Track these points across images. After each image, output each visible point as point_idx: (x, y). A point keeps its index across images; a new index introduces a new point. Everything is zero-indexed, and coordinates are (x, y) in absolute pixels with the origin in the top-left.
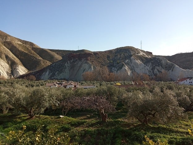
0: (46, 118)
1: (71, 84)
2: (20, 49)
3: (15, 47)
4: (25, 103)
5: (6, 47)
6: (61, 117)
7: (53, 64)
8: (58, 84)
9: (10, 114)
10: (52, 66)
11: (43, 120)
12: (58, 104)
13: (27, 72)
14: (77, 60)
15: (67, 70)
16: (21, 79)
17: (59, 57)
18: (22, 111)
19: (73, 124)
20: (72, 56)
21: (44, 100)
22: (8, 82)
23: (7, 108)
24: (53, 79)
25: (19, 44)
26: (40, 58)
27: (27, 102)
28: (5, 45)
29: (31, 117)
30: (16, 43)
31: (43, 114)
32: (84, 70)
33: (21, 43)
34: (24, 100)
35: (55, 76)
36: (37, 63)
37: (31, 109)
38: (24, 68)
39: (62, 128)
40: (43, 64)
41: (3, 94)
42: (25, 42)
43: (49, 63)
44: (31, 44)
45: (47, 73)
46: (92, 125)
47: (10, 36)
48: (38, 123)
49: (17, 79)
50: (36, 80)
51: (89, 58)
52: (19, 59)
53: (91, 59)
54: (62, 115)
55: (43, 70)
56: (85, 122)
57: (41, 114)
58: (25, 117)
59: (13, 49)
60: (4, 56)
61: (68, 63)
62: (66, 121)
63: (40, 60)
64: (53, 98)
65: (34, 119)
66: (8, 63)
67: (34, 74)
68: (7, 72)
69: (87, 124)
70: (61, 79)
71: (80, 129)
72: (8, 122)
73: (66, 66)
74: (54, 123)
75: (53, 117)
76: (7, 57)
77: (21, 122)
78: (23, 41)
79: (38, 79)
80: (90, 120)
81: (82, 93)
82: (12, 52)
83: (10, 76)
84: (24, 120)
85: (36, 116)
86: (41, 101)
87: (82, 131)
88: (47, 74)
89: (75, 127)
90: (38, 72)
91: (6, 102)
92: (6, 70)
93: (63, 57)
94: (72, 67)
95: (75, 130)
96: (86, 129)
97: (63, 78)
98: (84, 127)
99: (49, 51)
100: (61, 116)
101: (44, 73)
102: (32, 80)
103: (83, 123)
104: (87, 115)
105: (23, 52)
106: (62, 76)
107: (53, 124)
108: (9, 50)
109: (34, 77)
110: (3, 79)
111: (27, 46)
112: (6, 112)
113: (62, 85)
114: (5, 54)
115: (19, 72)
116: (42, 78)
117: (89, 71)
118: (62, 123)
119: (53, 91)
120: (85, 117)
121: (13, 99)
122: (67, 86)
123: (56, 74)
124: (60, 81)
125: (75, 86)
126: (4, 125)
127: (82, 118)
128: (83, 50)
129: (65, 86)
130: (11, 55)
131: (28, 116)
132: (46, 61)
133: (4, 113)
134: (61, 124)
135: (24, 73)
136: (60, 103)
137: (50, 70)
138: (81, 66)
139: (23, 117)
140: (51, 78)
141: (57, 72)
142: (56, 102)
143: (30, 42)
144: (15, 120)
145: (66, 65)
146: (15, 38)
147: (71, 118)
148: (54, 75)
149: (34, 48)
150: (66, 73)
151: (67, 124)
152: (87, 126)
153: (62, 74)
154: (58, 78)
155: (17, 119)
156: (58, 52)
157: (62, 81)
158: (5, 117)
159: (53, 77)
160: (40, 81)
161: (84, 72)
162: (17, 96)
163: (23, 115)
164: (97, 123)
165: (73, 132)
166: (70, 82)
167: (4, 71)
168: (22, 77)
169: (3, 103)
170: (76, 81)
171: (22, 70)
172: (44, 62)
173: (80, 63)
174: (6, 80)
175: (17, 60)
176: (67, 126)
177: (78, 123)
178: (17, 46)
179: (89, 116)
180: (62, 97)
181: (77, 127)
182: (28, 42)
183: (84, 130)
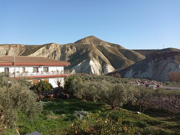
0: (124, 112)
1: (153, 83)
2: (109, 51)
3: (106, 50)
4: (108, 96)
5: (99, 50)
6: (138, 114)
7: (136, 63)
8: (140, 82)
9: (98, 103)
10: (136, 65)
11: (122, 113)
12: (136, 101)
13: (114, 70)
14: (161, 59)
15: (150, 70)
16: (109, 76)
17: (142, 57)
18: (106, 102)
19: (149, 122)
20: (156, 55)
21: (123, 96)
22: (100, 78)
23: (96, 98)
24: (136, 78)
25: (108, 47)
26: (125, 58)
27: (110, 95)
28: (98, 49)
29: (113, 108)
30: (107, 46)
31: (122, 107)
32: (170, 70)
33: (110, 46)
34: (107, 93)
35: (138, 75)
36: (122, 62)
37: (113, 101)
38: (111, 67)
39: (138, 123)
40: (127, 64)
41: (94, 87)
42: (113, 45)
43: (132, 63)
44: (118, 46)
45: (131, 71)
46: (170, 127)
47: (102, 41)
48: (118, 114)
49: (106, 76)
50: (121, 78)
51: (176, 57)
52: (109, 59)
53: (178, 58)
54: (140, 112)
55: (128, 69)
56: (162, 123)
57: (121, 107)
58: (108, 107)
59: (104, 51)
60: (97, 57)
61: (151, 62)
62: (143, 117)
63: (125, 60)
64: (131, 95)
65: (115, 110)
66: (100, 63)
67: (120, 72)
68: (99, 70)
69: (164, 125)
70: (144, 78)
71: (156, 128)
72: (96, 109)
73: (149, 66)
74: (132, 117)
75: (131, 112)
76: (99, 58)
77: (104, 111)
78: (112, 44)
79: (123, 77)
80: (170, 123)
81: (163, 93)
82: (103, 53)
83: (102, 73)
84: (107, 110)
85: (117, 108)
86: (121, 96)
87: (157, 130)
88: (130, 73)
89: (151, 126)
90: (123, 70)
91: (95, 93)
92: (98, 68)
93: (146, 56)
94: (156, 67)
95: (150, 128)
96: (163, 129)
97: (145, 77)
98: (160, 127)
99: (133, 52)
100: (138, 112)
101: (128, 72)
102: (117, 77)
103: (159, 123)
104: (168, 117)
105: (112, 53)
106: (145, 74)
107: (130, 118)
108: (101, 53)
109: (119, 75)
110: (96, 75)
111: (115, 48)
112: (95, 101)
113: (144, 83)
114: (98, 55)
115: (108, 70)
116: (126, 76)
117: (176, 71)
118: (139, 119)
119: (131, 89)
120: (165, 119)
121: (100, 92)
122: (149, 85)
123: (139, 72)
124: (143, 80)
125: (158, 86)
126: (93, 111)
127: (162, 119)
128: (169, 48)
129: (147, 85)
130: (103, 56)
131: (110, 107)
132: (130, 60)
133: (94, 102)
134: (137, 120)
135: (112, 71)
136: (138, 100)
137: (134, 69)
138: (166, 66)
139: (107, 107)
140: (134, 76)
141: (140, 71)
142: (134, 98)
143: (117, 45)
144: (100, 108)
145: (149, 64)
146: (106, 42)
147: (148, 116)
148: (137, 73)
149: (121, 50)
150: (150, 72)
151: (143, 121)
152: (164, 127)
153: (145, 73)
154: (141, 77)
155: (102, 108)
156: (141, 51)
157: (144, 80)
158: (94, 104)
159: (136, 76)
160: (124, 79)
161: (170, 72)
162: (103, 89)
163: (107, 105)
164: (176, 127)
165: (148, 129)
166: (152, 81)
167: (97, 69)
168: (110, 74)
169: (94, 94)
170: (160, 81)
171: (110, 69)
172: (128, 62)
173: (165, 62)
174: (98, 77)
175: (107, 60)
176: (142, 123)
177: (155, 122)
178: (107, 49)
179: (170, 118)
180: (139, 95)
181: (153, 126)
182: (116, 44)
183: (160, 130)
